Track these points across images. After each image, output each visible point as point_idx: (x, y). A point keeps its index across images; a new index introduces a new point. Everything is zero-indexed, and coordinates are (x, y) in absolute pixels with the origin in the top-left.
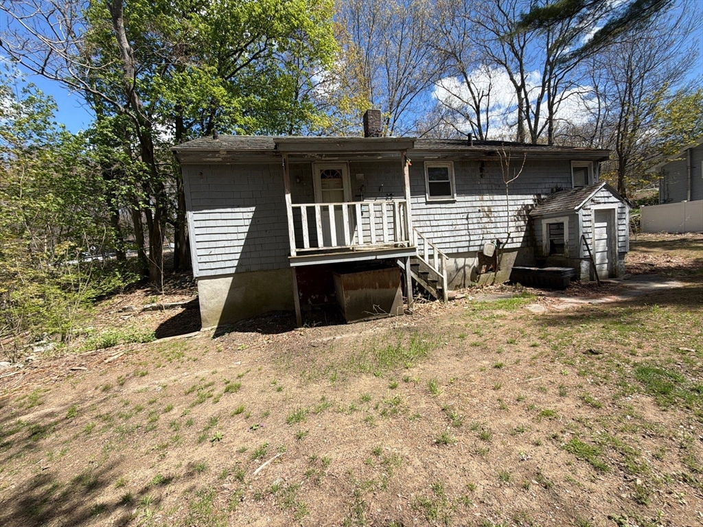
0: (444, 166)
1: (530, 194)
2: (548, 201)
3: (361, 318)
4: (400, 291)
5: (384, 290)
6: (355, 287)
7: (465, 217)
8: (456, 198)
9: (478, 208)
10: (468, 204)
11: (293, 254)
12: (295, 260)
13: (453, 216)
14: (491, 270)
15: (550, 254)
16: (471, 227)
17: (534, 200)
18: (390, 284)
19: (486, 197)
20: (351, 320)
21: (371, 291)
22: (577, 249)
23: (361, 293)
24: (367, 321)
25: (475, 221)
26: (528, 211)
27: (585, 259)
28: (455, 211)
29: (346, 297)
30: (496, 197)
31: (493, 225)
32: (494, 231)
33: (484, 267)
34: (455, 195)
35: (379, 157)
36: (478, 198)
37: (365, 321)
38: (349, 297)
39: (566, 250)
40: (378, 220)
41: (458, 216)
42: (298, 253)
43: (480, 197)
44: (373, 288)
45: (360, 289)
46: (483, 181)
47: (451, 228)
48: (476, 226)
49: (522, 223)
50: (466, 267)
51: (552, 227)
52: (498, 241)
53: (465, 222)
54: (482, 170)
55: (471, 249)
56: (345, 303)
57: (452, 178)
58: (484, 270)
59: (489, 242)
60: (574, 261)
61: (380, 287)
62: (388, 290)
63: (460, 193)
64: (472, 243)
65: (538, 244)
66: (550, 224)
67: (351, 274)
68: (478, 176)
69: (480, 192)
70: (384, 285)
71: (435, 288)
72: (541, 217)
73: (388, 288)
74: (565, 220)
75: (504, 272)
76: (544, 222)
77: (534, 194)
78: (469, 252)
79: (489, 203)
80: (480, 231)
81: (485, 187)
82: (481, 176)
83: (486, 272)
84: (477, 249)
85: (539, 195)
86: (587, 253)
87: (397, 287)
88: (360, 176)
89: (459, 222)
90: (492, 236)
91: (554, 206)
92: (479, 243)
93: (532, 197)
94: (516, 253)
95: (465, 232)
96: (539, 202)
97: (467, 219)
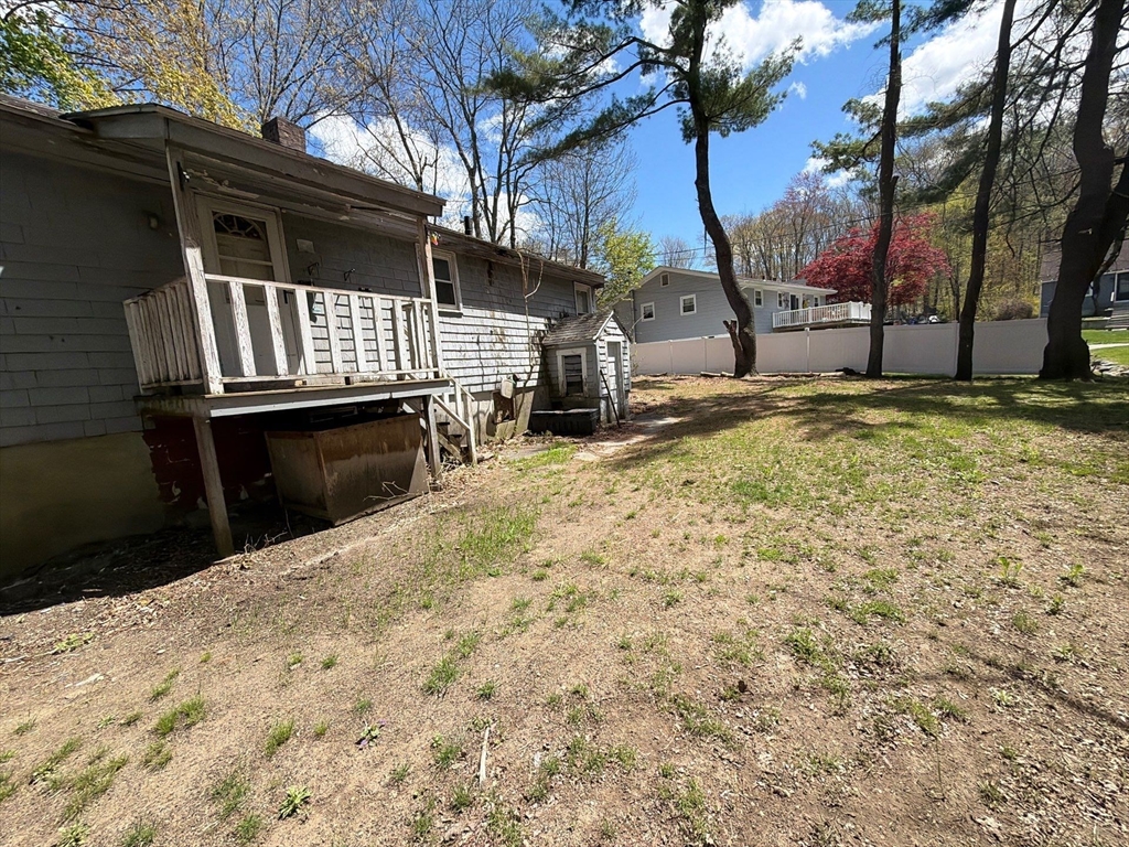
0: (443, 258)
1: (541, 317)
2: (560, 327)
3: (362, 510)
4: (421, 453)
5: (396, 455)
6: (345, 454)
7: (475, 340)
8: (462, 310)
9: (490, 329)
10: (478, 322)
11: (216, 388)
12: (219, 402)
13: (460, 338)
14: (507, 418)
15: (567, 394)
16: (483, 355)
17: (545, 325)
18: (406, 443)
19: (498, 314)
20: (343, 518)
21: (375, 459)
22: (596, 388)
23: (357, 463)
24: (372, 514)
25: (487, 346)
26: (541, 339)
27: (603, 398)
28: (462, 329)
29: (330, 474)
30: (509, 316)
31: (507, 355)
32: (508, 362)
33: (500, 413)
34: (461, 305)
35: (345, 218)
36: (488, 314)
37: (368, 515)
38: (336, 474)
39: (585, 388)
40: (346, 334)
41: (468, 338)
42: (227, 387)
43: (491, 313)
44: (378, 452)
45: (356, 456)
46: (493, 290)
47: (459, 355)
48: (489, 354)
49: (536, 354)
50: (481, 415)
51: (570, 361)
52: (515, 377)
53: (475, 347)
54: (490, 275)
55: (486, 388)
56: (329, 486)
57: (454, 278)
58: (500, 419)
59: (505, 377)
60: (594, 399)
61: (391, 449)
62: (403, 454)
63: (467, 303)
64: (486, 379)
65: (554, 382)
66: (566, 357)
67: (336, 430)
68: (486, 282)
69: (490, 306)
70: (396, 446)
71: (458, 445)
72: (557, 347)
73: (403, 449)
74: (582, 352)
75: (523, 419)
76: (560, 354)
77: (545, 318)
78: (483, 392)
79: (501, 323)
80: (493, 362)
81: (495, 299)
82: (490, 282)
83: (502, 422)
84: (491, 387)
85: (549, 319)
86: (605, 391)
87: (417, 448)
88: (305, 244)
89: (469, 347)
90: (507, 370)
91: (568, 334)
92: (493, 379)
93: (542, 320)
94: (532, 393)
95: (475, 363)
96: (550, 326)
97: (478, 343)
